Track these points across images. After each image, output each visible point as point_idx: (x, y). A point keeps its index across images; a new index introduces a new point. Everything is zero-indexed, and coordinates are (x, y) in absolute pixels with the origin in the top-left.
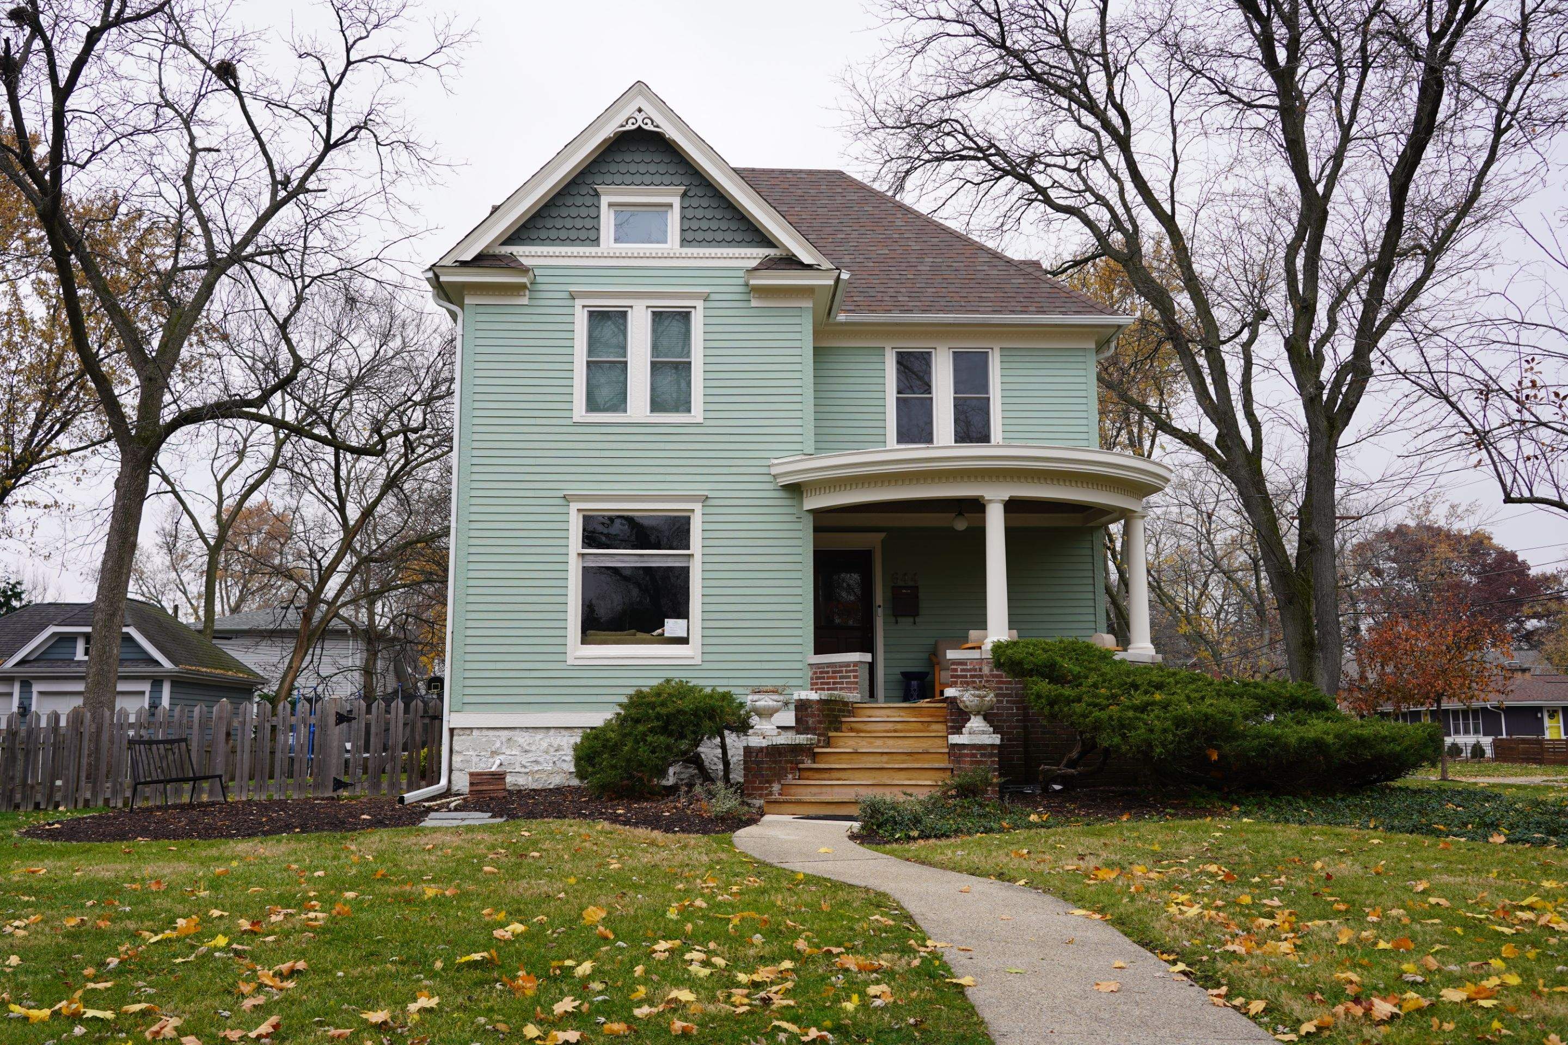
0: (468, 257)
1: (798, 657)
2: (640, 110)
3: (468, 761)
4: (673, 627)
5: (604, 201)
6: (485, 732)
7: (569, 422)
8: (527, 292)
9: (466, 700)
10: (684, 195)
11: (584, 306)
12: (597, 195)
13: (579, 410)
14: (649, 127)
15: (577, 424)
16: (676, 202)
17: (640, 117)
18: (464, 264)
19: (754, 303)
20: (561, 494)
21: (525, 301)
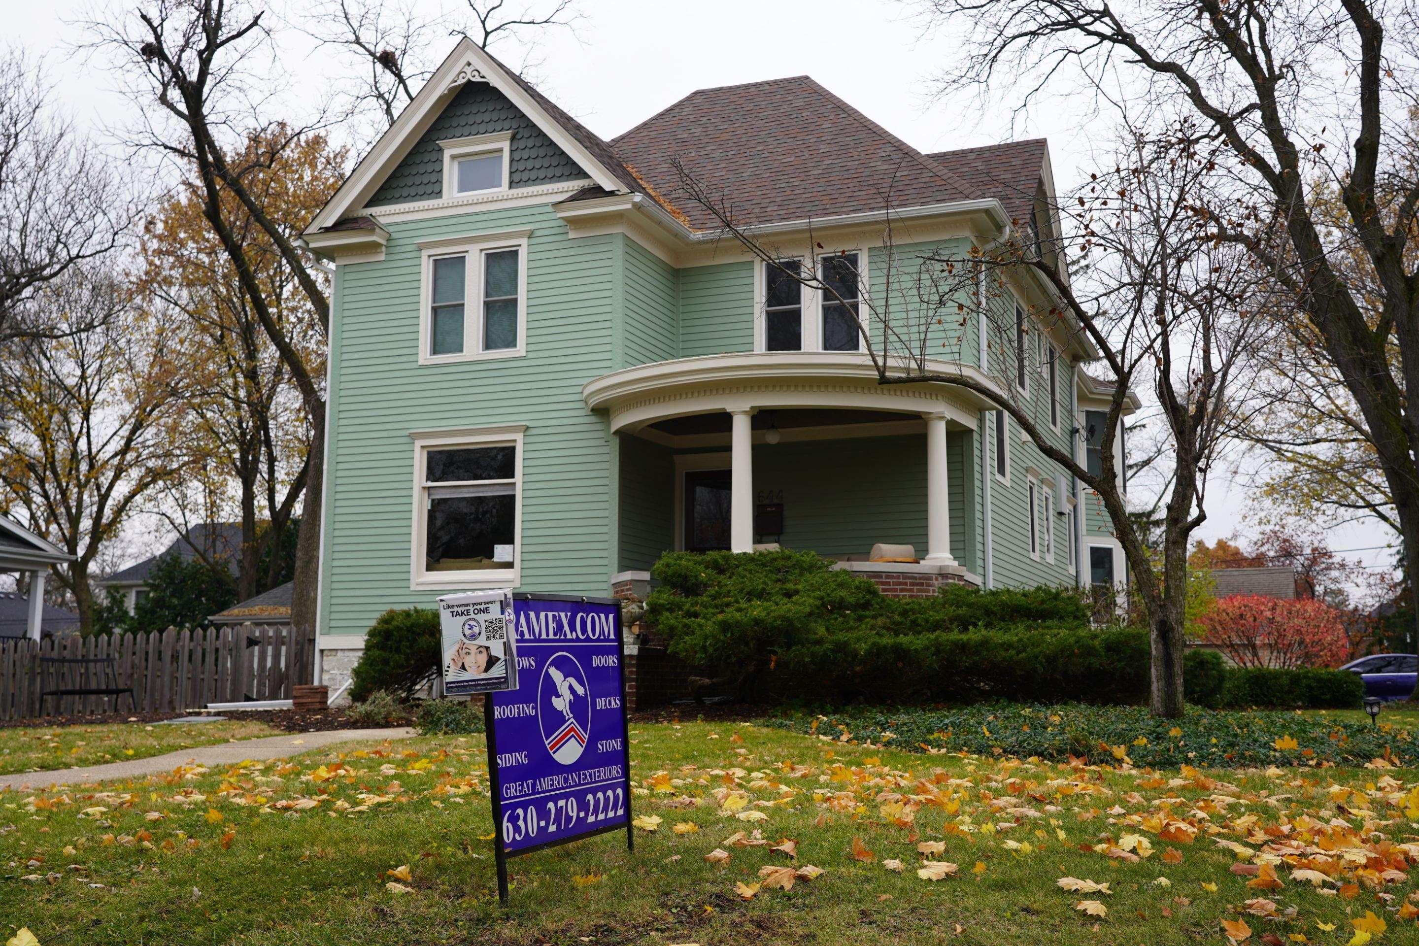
0: (329, 223)
1: (604, 578)
2: (469, 64)
3: (333, 679)
4: (501, 552)
5: (447, 154)
6: (347, 653)
7: (414, 365)
8: (384, 249)
9: (333, 624)
10: (513, 139)
11: (429, 256)
12: (441, 150)
13: (424, 355)
14: (477, 79)
15: (422, 367)
16: (506, 146)
17: (468, 70)
18: (327, 230)
19: (571, 235)
20: (407, 432)
21: (382, 257)
